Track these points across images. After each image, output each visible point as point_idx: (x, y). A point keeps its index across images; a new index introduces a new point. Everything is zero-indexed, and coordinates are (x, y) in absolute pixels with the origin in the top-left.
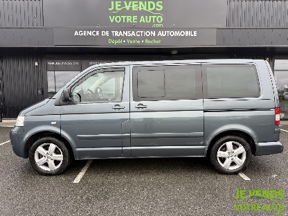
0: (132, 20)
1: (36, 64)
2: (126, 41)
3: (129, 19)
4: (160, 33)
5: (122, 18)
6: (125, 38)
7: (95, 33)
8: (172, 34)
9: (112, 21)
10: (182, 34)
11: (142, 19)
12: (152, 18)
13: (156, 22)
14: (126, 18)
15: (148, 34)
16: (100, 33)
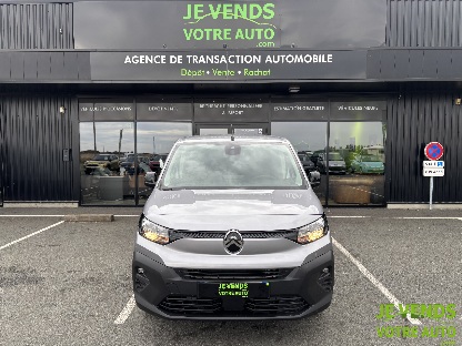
0: (222, 35)
1: (61, 110)
2: (211, 72)
3: (217, 34)
4: (269, 59)
5: (205, 33)
6: (209, 66)
7: (159, 60)
8: (290, 59)
9: (188, 39)
10: (308, 59)
11: (239, 34)
12: (256, 33)
13: (263, 39)
14: (211, 33)
15: (248, 59)
16: (167, 59)
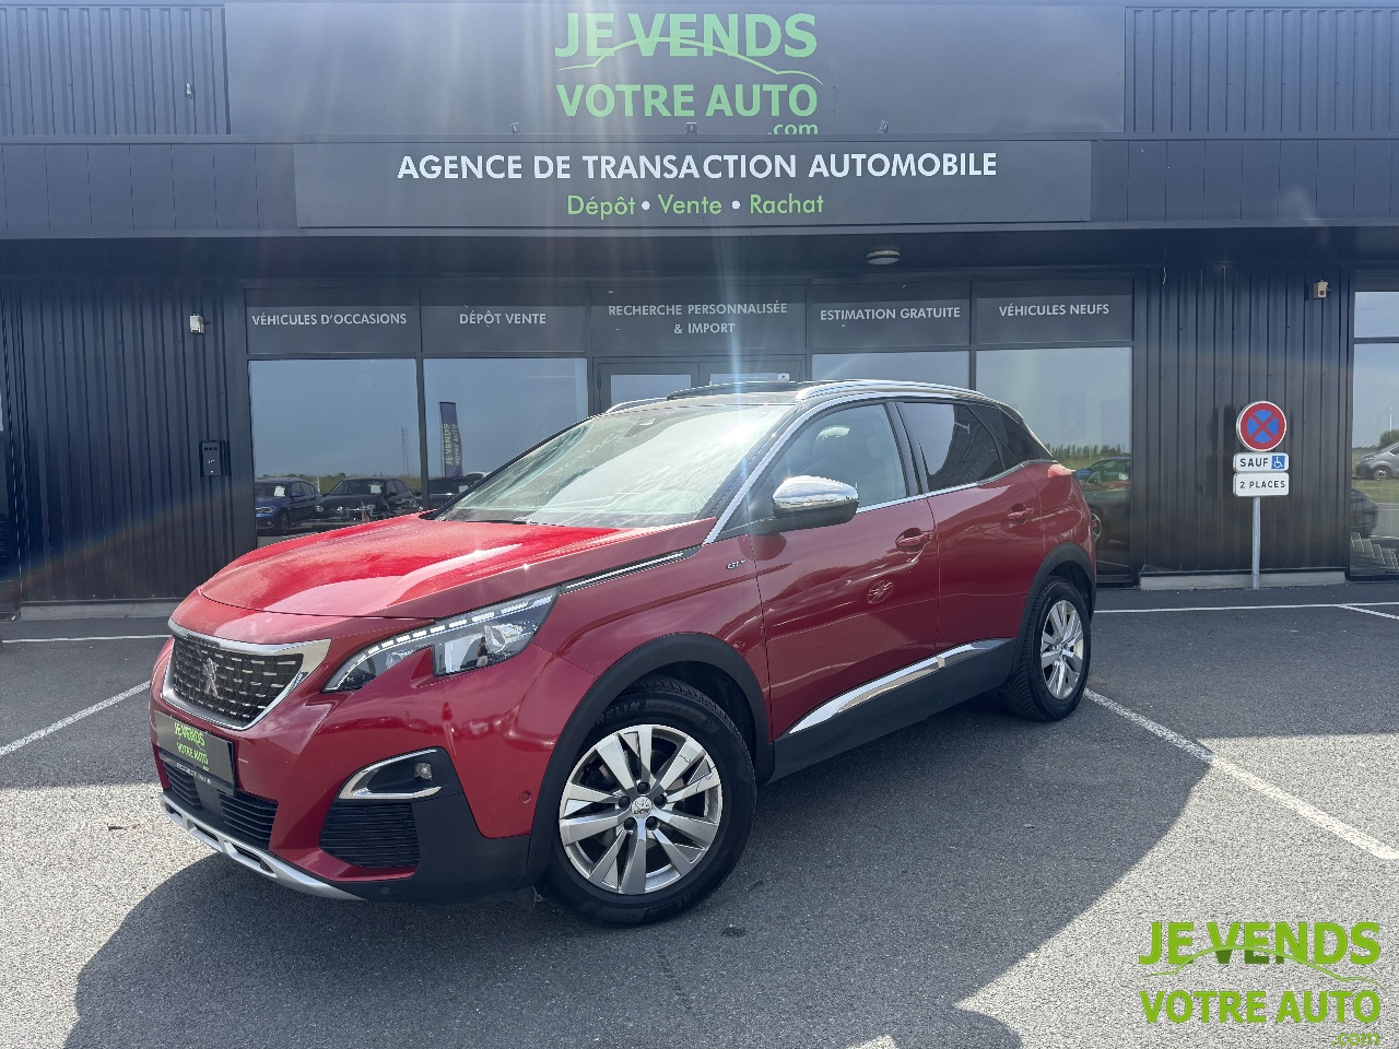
0: (669, 104)
1: (195, 324)
2: (655, 204)
3: (654, 99)
4: (819, 165)
5: (619, 97)
7: (500, 167)
8: (879, 165)
9: (571, 110)
10: (929, 165)
11: (718, 100)
12: (766, 97)
15: (761, 166)
16: (527, 169)
